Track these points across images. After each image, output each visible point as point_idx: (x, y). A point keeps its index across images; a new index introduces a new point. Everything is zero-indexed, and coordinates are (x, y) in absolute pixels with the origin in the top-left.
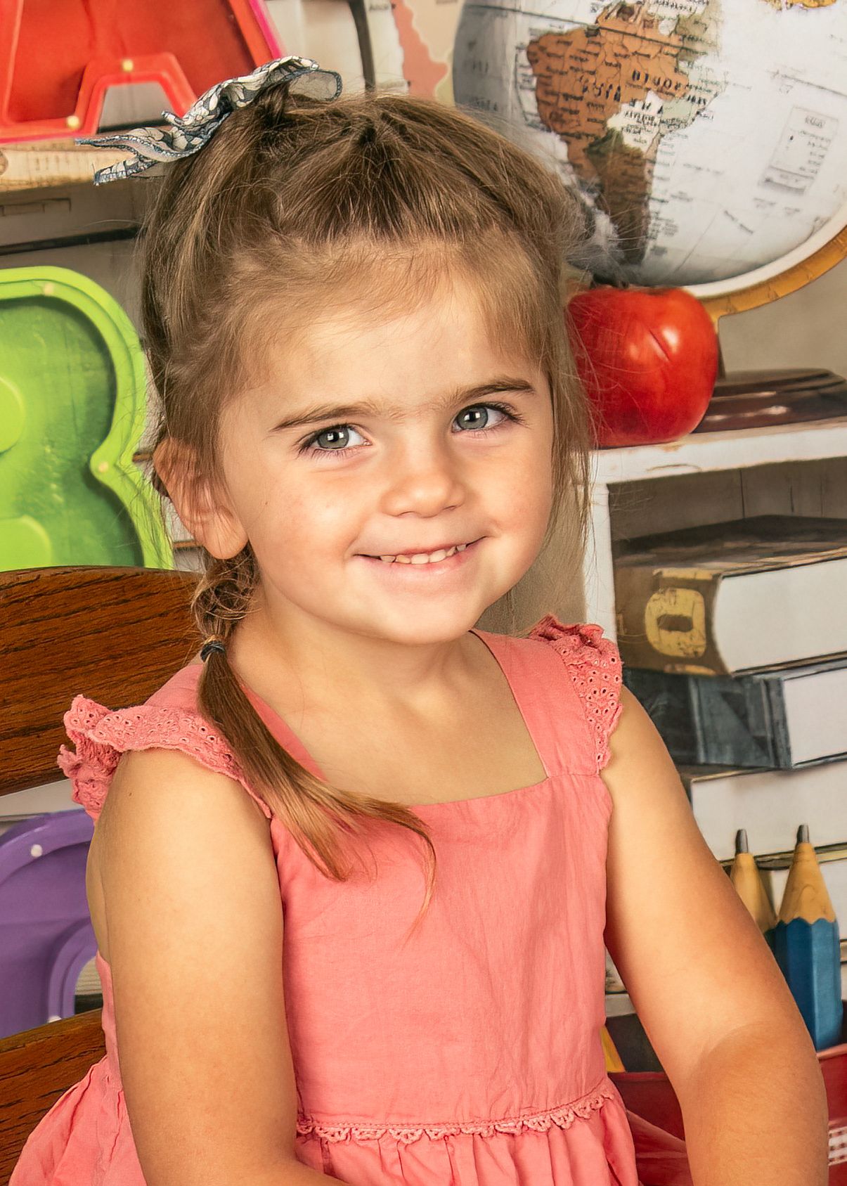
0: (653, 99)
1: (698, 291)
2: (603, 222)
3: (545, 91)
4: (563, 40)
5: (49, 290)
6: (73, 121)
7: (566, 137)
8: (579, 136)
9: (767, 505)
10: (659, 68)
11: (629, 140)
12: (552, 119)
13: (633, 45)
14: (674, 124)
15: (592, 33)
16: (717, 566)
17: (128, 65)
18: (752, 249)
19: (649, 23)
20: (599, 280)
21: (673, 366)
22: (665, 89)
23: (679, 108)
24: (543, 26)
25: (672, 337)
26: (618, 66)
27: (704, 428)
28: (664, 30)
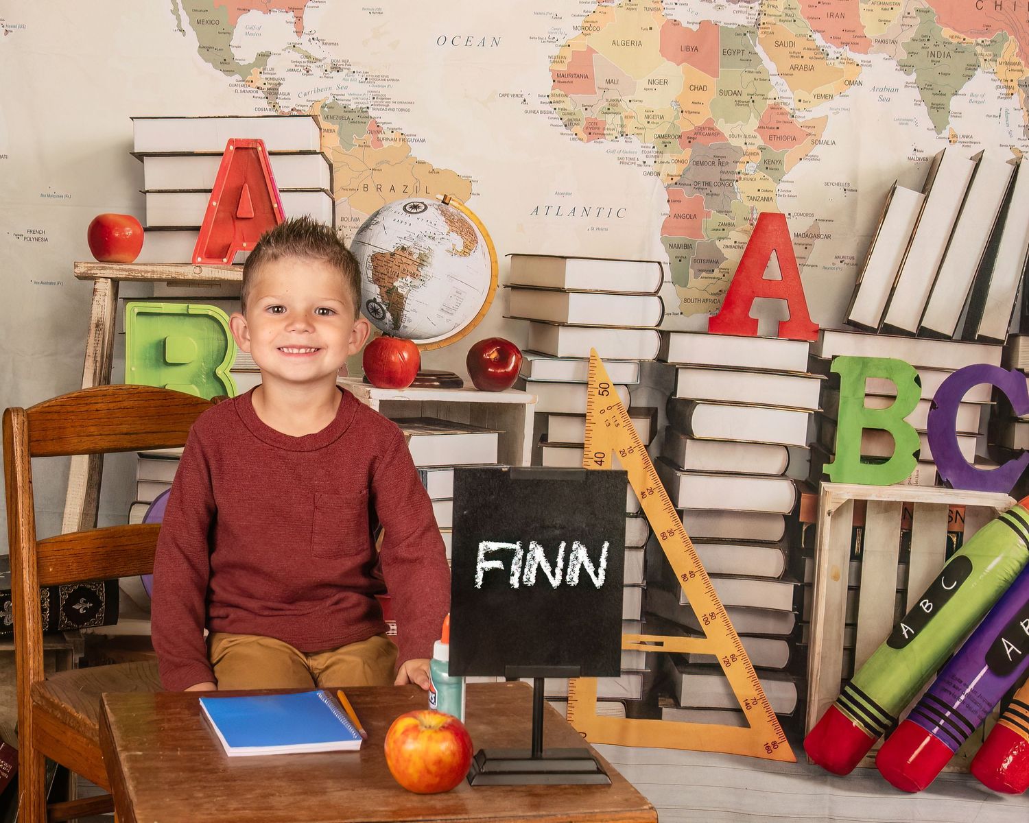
0: (408, 278)
1: (416, 341)
2: (388, 315)
3: (375, 269)
4: (383, 255)
5: (210, 313)
6: (225, 260)
7: (380, 287)
8: (384, 287)
9: (430, 414)
10: (412, 269)
11: (400, 290)
12: (376, 280)
13: (404, 260)
14: (414, 287)
15: (392, 254)
16: (411, 431)
17: (245, 245)
18: (434, 331)
19: (410, 254)
20: (385, 334)
21: (405, 364)
22: (413, 276)
23: (417, 282)
24: (377, 250)
25: (406, 355)
26: (399, 266)
27: (412, 386)
28: (415, 257)
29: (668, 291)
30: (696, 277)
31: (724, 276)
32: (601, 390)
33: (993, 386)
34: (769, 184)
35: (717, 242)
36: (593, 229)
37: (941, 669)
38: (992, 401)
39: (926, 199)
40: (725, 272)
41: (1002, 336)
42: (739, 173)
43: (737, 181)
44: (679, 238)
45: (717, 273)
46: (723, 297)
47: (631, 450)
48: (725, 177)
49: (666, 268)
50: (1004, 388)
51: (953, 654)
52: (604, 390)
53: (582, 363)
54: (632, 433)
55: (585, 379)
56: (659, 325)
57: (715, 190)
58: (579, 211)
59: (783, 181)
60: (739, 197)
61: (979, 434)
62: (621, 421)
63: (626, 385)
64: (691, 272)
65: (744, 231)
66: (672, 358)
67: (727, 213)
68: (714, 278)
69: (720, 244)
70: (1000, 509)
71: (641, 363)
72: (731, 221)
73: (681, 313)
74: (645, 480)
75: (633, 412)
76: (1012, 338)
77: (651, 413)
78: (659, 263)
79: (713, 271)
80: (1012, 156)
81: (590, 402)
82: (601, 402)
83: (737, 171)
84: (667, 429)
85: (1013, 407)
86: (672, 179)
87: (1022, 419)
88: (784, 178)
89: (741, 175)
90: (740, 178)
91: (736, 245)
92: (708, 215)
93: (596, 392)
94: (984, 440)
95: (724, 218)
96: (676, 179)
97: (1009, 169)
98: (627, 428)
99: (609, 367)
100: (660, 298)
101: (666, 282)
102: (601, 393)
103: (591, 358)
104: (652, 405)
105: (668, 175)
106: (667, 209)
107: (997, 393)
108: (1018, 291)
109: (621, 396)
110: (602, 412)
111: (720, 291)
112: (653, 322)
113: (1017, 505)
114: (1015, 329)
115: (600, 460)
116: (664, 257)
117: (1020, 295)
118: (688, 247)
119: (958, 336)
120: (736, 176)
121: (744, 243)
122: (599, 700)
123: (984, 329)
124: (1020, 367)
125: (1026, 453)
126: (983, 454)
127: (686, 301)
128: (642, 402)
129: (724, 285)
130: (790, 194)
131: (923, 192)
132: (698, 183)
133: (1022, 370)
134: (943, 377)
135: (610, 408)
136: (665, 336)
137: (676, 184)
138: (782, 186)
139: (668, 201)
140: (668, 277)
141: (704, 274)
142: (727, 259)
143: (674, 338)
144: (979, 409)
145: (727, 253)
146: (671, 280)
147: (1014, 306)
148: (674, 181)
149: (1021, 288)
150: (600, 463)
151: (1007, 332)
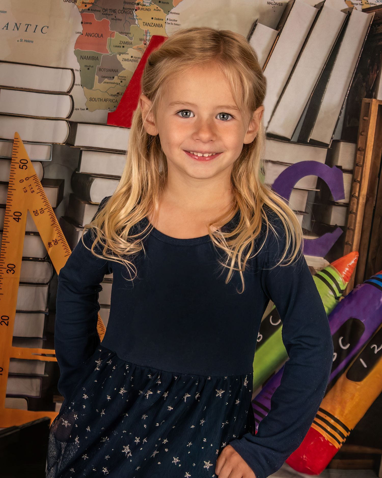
29: (78, 91)
30: (100, 82)
31: (121, 82)
32: (22, 165)
33: (318, 177)
34: (161, 14)
35: (118, 56)
36: (21, 40)
37: (265, 383)
38: (317, 188)
39: (279, 35)
40: (123, 79)
41: (328, 141)
42: (138, 4)
43: (136, 10)
44: (89, 51)
45: (116, 80)
46: (120, 98)
47: (42, 211)
48: (127, 6)
49: (77, 74)
50: (326, 179)
51: (275, 372)
52: (24, 165)
53: (7, 143)
54: (44, 198)
55: (9, 156)
56: (69, 117)
57: (119, 16)
58: (11, 26)
59: (171, 13)
60: (136, 23)
61: (305, 212)
62: (35, 189)
63: (41, 162)
64: (97, 77)
65: (139, 49)
66: (78, 143)
67: (127, 34)
68: (114, 83)
69: (120, 58)
70: (316, 268)
71: (54, 146)
72: (130, 41)
73: (87, 109)
74: (51, 234)
75: (45, 182)
76: (335, 143)
77: (59, 184)
78: (72, 70)
79: (113, 78)
80: (345, 7)
81: (12, 173)
82: (20, 174)
83: (136, 2)
84: (71, 196)
85: (332, 193)
86: (86, 6)
87: (337, 203)
88: (172, 11)
89: (140, 6)
90: (139, 8)
91: (133, 59)
92: (112, 35)
93: (17, 166)
94: (309, 217)
95: (125, 38)
96: (89, 6)
97: (343, 16)
98: (40, 194)
99: (28, 147)
100: (71, 97)
101: (76, 85)
102: (21, 167)
103: (15, 140)
104: (60, 177)
105: (83, 3)
106: (80, 28)
107: (320, 183)
108: (342, 108)
109: (37, 170)
110: (21, 181)
111: (118, 93)
112: (65, 114)
113: (329, 266)
114: (337, 137)
115: (18, 217)
116: (76, 66)
117: (343, 111)
118: (95, 58)
119: (295, 139)
120: (136, 6)
121: (138, 58)
122: (8, 396)
123: (315, 135)
124: (339, 164)
125: (339, 228)
126: (307, 227)
127: (91, 99)
128: (52, 175)
129: (121, 89)
130: (176, 23)
131: (277, 29)
132: (106, 10)
133: (340, 167)
134: (282, 169)
135: (27, 179)
136: (73, 126)
137: (89, 9)
138: (170, 16)
139: (82, 23)
140: (78, 80)
141: (106, 80)
142: (125, 69)
143: (81, 129)
144: (306, 194)
145: (125, 65)
146: (80, 83)
147: (339, 119)
148: (87, 8)
149: (344, 106)
150: (17, 220)
151: (332, 138)
